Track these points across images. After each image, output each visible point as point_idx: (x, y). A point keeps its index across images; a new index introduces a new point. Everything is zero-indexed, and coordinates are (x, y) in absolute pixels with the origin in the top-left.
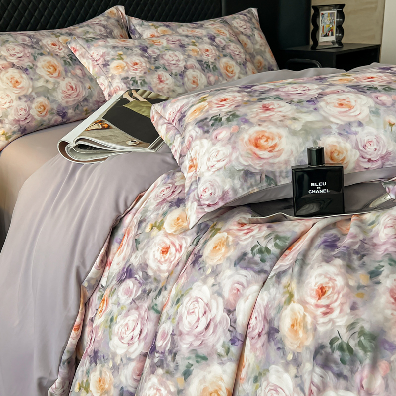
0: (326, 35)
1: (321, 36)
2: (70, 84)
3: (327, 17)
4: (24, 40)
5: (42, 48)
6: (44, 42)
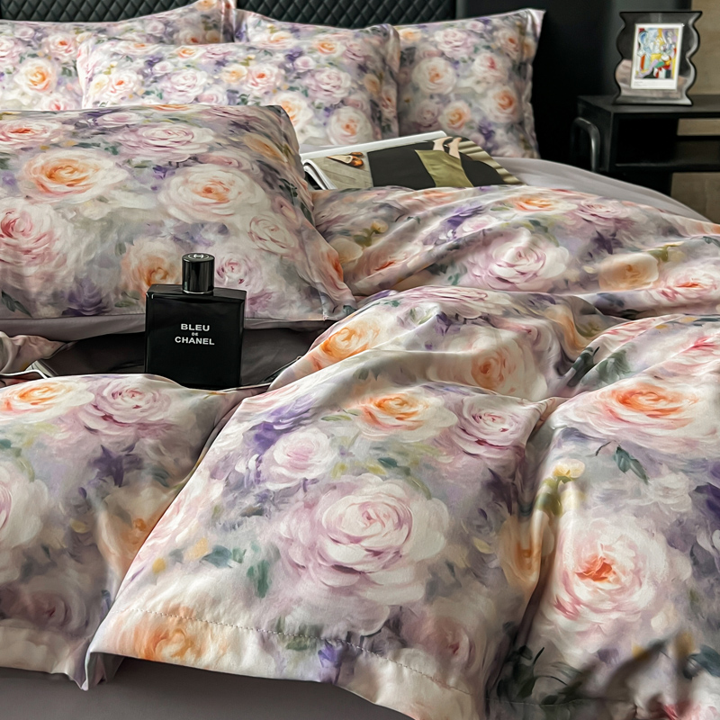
0: (651, 76)
1: (637, 77)
2: (56, 103)
3: (655, 36)
4: (24, 34)
5: (40, 46)
6: (50, 39)
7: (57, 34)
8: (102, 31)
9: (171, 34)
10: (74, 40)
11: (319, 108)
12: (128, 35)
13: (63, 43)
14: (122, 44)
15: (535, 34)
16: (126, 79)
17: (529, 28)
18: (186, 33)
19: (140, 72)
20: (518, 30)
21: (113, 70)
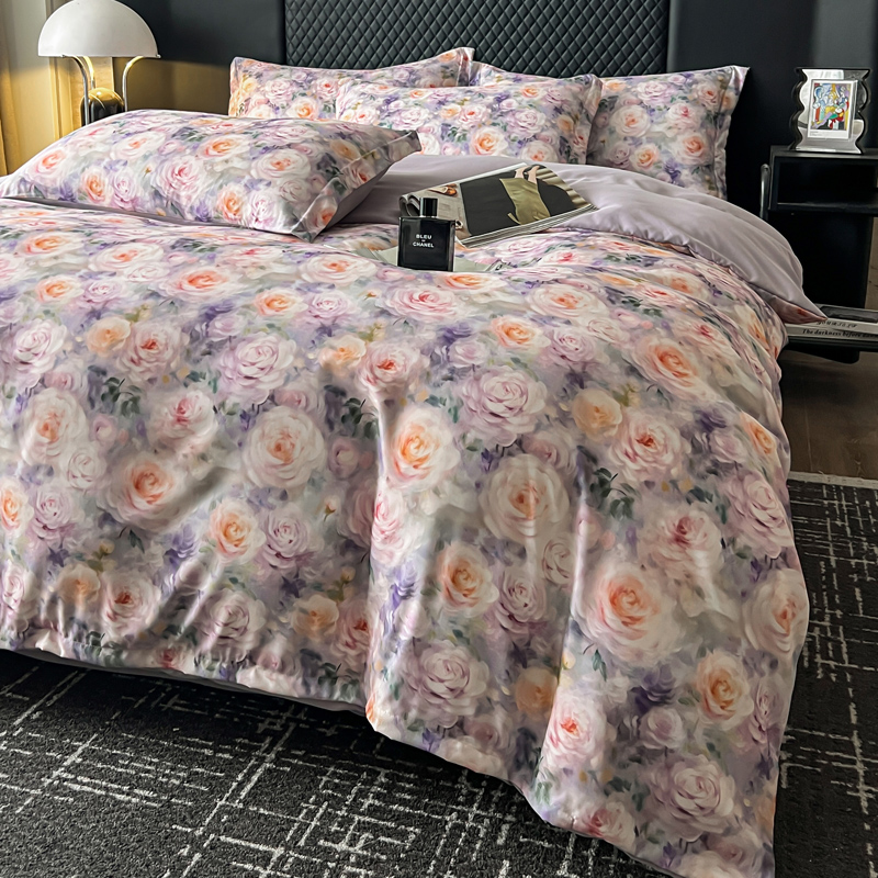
4: (298, 77)
5: (309, 87)
6: (318, 82)
7: (324, 78)
8: (359, 77)
9: (414, 81)
10: (336, 83)
11: (513, 140)
12: (379, 81)
13: (327, 86)
14: (371, 86)
15: (737, 89)
16: (367, 114)
17: (731, 83)
18: (426, 80)
19: (379, 108)
20: (719, 84)
21: (359, 106)
